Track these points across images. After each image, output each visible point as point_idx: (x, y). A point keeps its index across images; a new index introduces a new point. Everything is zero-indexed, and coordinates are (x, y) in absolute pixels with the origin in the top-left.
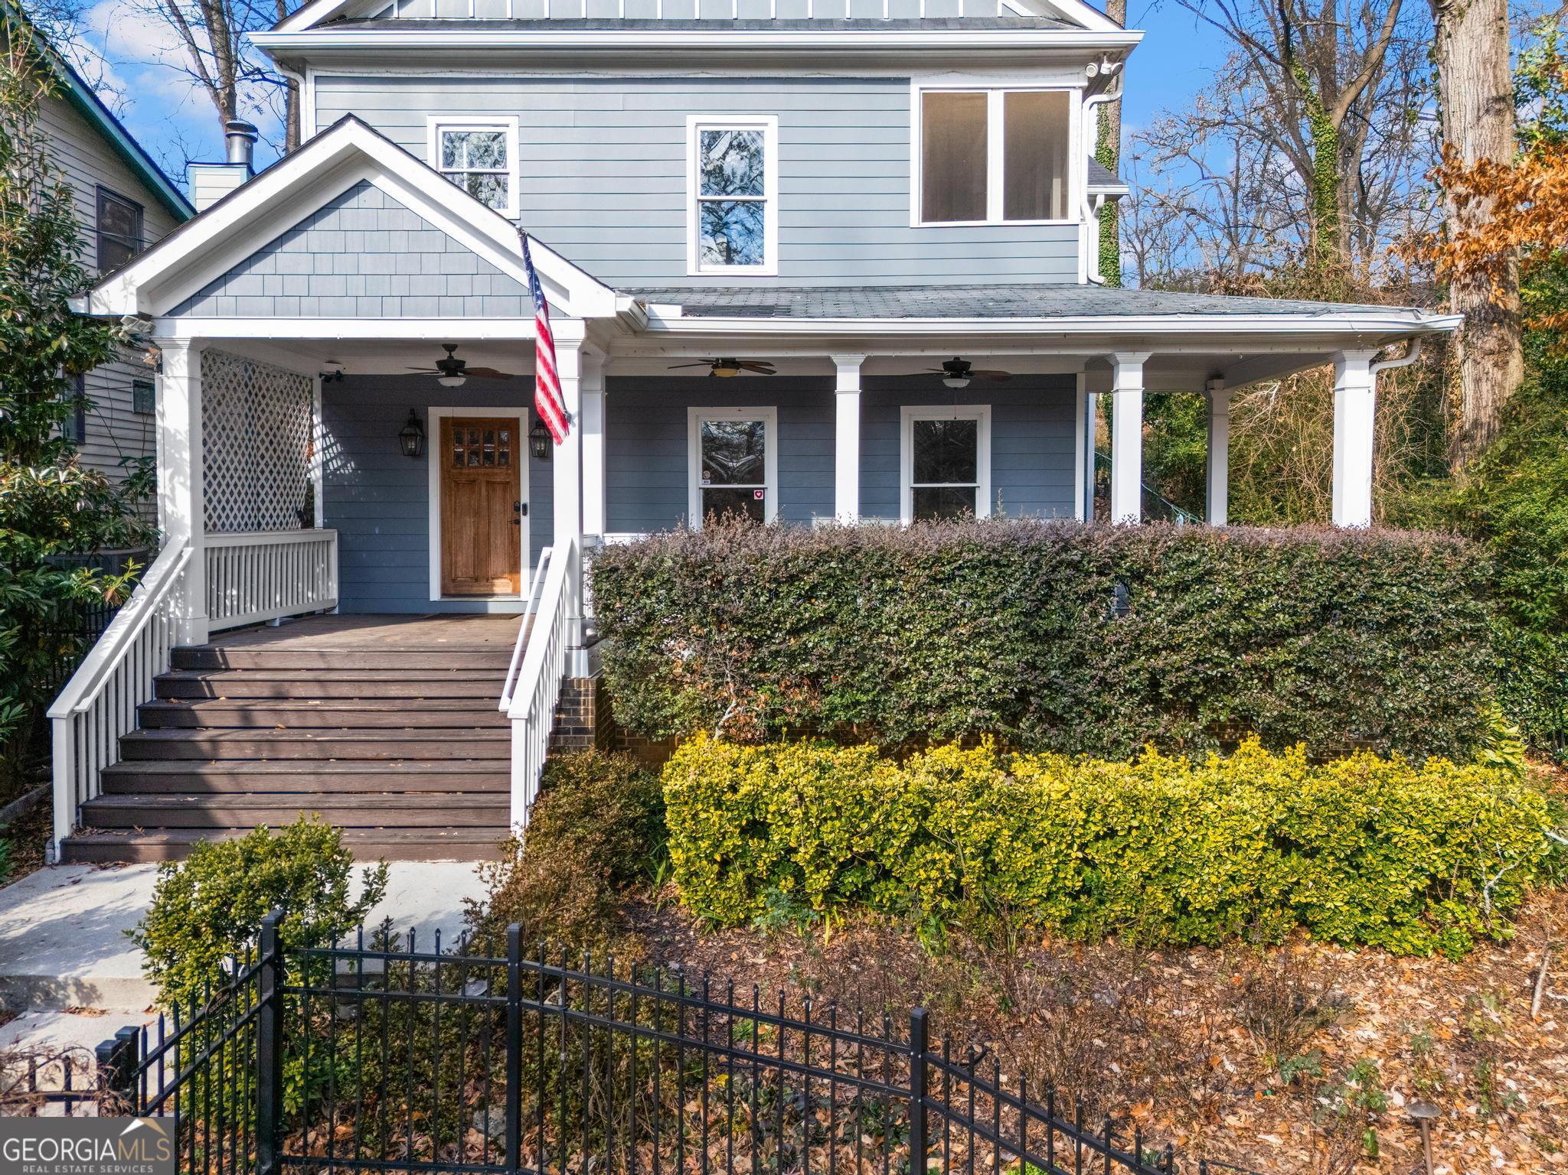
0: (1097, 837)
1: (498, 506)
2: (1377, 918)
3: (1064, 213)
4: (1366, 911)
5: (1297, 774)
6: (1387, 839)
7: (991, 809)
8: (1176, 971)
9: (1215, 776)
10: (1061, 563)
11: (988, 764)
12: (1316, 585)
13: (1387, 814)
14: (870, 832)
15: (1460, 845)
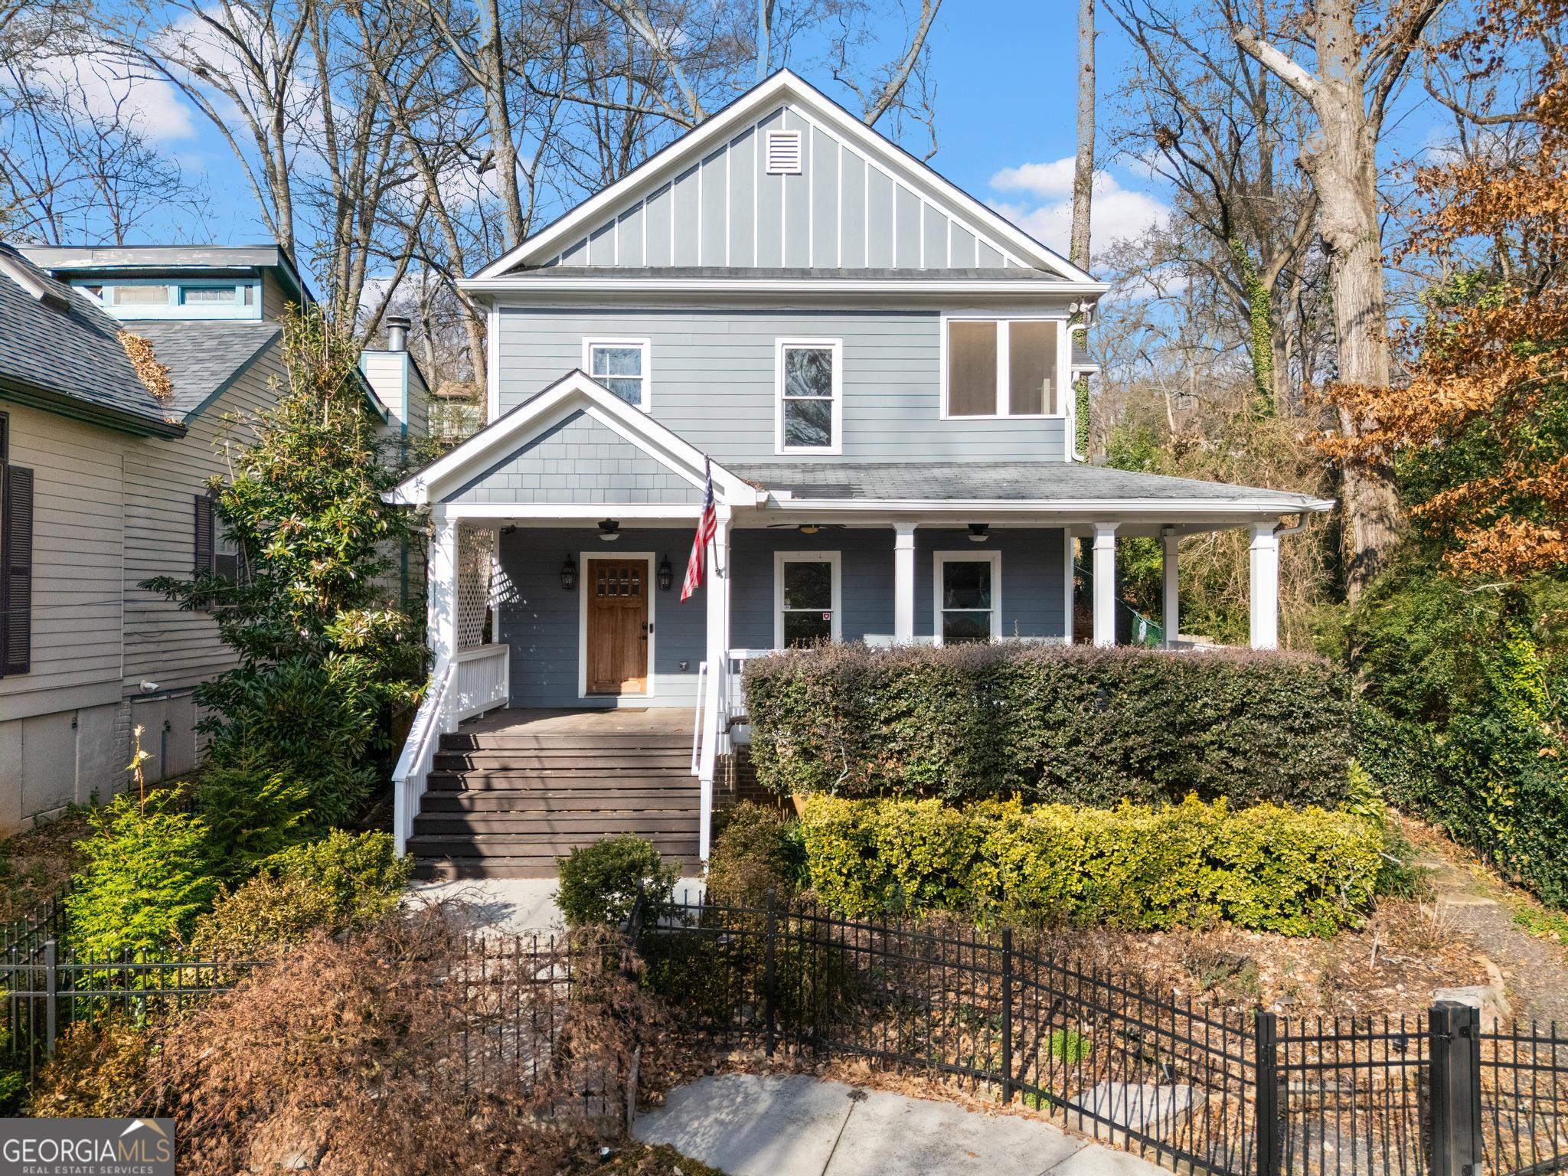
0: (1092, 857)
1: (630, 626)
2: (1273, 911)
3: (1053, 410)
4: (1267, 907)
5: (1220, 816)
6: (1278, 858)
7: (1023, 839)
8: (1144, 945)
9: (1167, 817)
10: (1064, 675)
11: (1018, 810)
12: (1234, 691)
13: (1278, 841)
14: (944, 855)
15: (1325, 861)
